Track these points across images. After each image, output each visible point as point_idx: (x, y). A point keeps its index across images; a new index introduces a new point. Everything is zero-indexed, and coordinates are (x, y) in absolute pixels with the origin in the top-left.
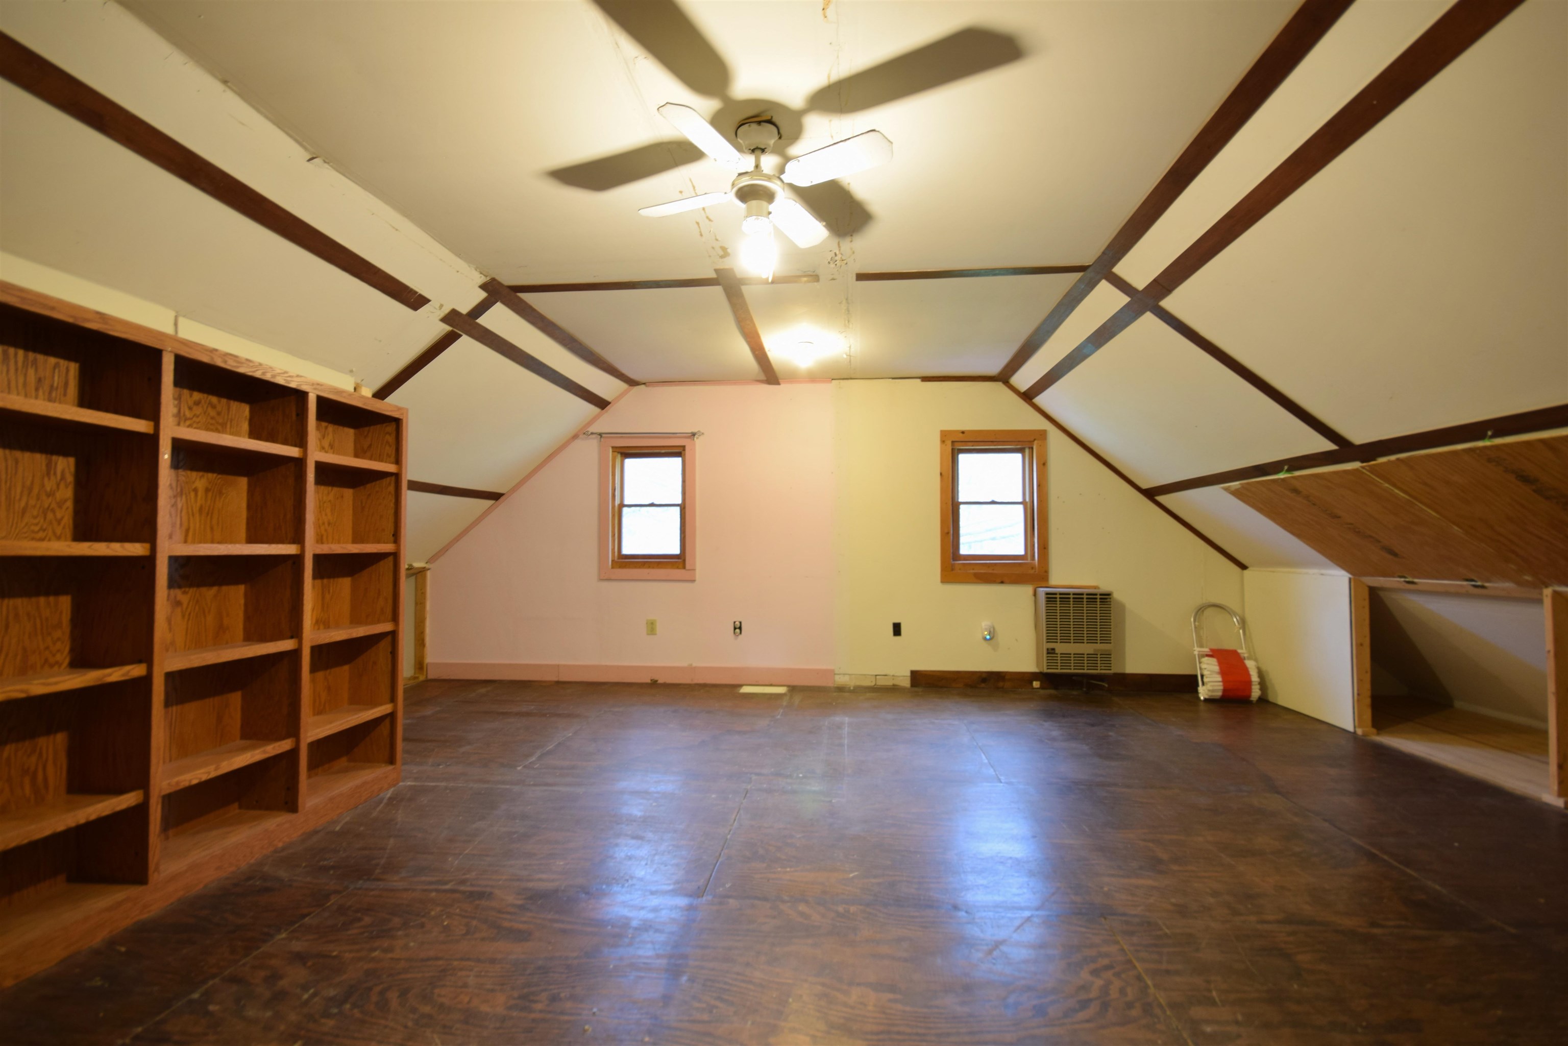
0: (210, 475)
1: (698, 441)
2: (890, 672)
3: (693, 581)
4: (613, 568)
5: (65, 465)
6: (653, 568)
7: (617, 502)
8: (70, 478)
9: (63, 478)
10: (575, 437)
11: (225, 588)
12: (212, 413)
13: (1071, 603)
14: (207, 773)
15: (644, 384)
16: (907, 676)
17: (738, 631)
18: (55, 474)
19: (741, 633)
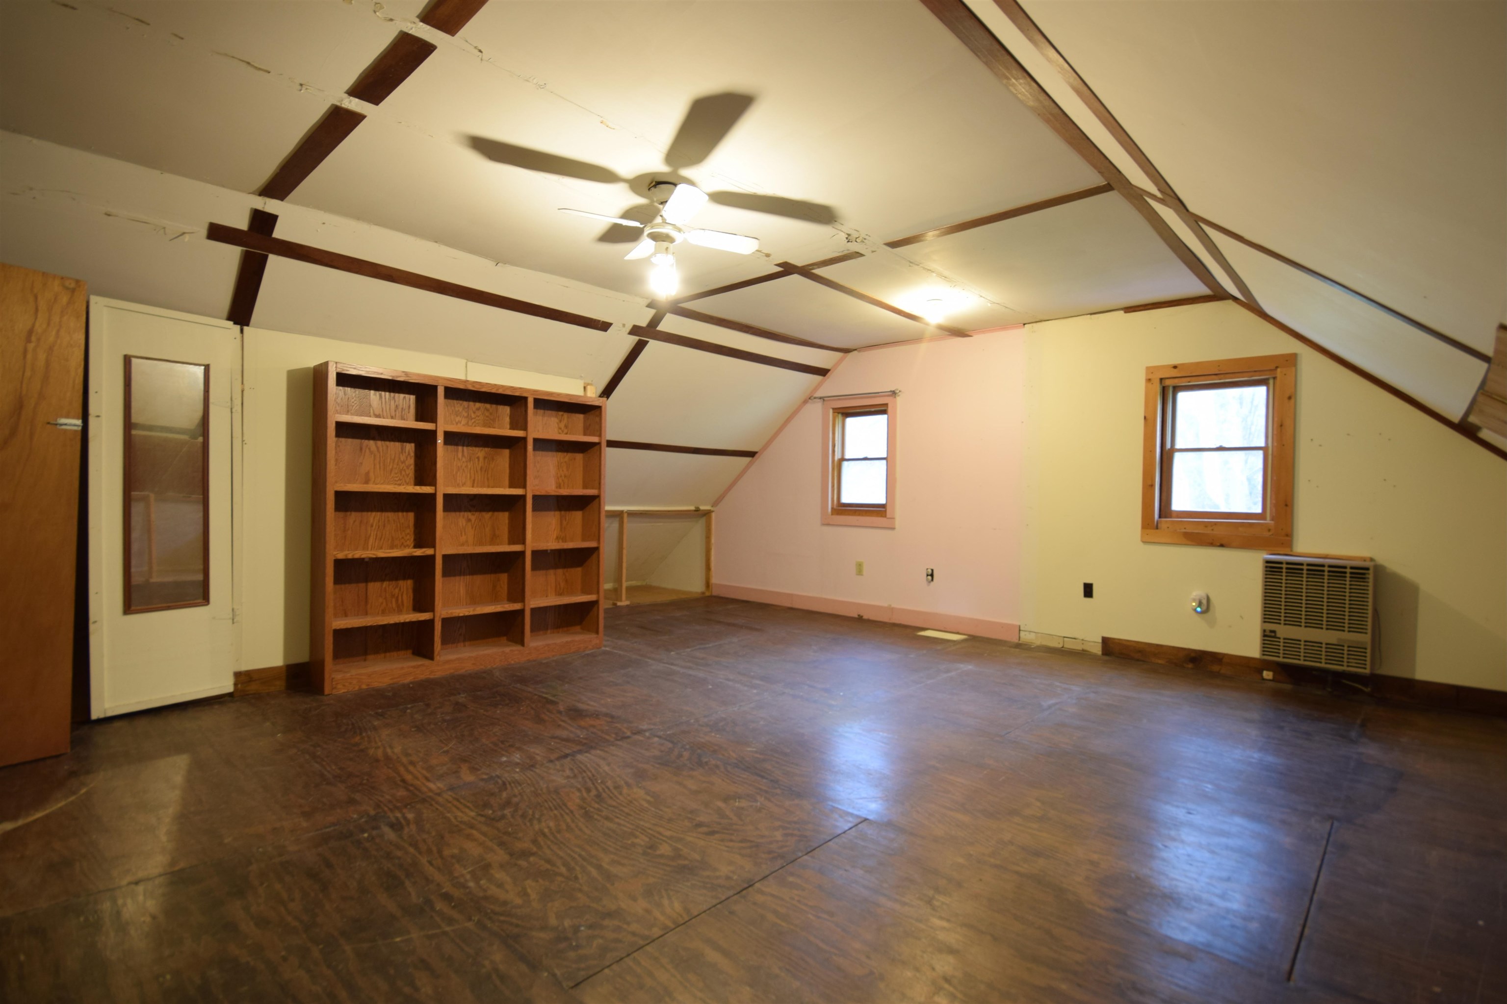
0: (486, 449)
1: (899, 400)
2: (1079, 635)
3: (893, 529)
4: (832, 514)
5: (410, 447)
6: (862, 515)
7: (838, 456)
8: (412, 454)
9: (409, 454)
10: (805, 402)
11: (496, 514)
12: (487, 414)
13: (1305, 576)
14: (468, 611)
15: (856, 350)
16: (1098, 643)
17: (930, 578)
18: (405, 452)
19: (932, 580)
